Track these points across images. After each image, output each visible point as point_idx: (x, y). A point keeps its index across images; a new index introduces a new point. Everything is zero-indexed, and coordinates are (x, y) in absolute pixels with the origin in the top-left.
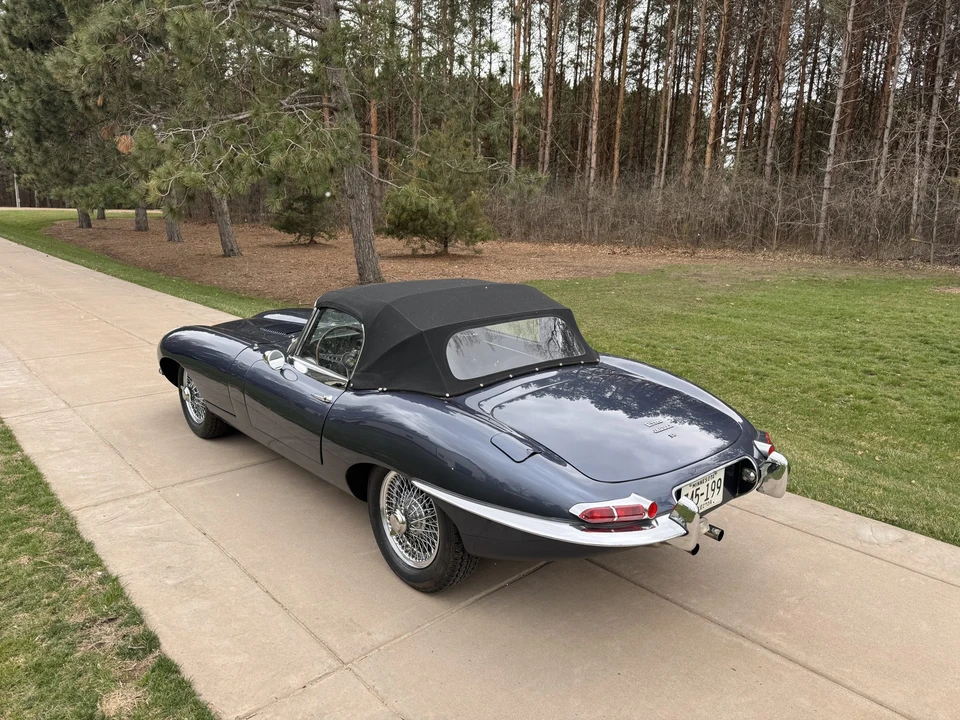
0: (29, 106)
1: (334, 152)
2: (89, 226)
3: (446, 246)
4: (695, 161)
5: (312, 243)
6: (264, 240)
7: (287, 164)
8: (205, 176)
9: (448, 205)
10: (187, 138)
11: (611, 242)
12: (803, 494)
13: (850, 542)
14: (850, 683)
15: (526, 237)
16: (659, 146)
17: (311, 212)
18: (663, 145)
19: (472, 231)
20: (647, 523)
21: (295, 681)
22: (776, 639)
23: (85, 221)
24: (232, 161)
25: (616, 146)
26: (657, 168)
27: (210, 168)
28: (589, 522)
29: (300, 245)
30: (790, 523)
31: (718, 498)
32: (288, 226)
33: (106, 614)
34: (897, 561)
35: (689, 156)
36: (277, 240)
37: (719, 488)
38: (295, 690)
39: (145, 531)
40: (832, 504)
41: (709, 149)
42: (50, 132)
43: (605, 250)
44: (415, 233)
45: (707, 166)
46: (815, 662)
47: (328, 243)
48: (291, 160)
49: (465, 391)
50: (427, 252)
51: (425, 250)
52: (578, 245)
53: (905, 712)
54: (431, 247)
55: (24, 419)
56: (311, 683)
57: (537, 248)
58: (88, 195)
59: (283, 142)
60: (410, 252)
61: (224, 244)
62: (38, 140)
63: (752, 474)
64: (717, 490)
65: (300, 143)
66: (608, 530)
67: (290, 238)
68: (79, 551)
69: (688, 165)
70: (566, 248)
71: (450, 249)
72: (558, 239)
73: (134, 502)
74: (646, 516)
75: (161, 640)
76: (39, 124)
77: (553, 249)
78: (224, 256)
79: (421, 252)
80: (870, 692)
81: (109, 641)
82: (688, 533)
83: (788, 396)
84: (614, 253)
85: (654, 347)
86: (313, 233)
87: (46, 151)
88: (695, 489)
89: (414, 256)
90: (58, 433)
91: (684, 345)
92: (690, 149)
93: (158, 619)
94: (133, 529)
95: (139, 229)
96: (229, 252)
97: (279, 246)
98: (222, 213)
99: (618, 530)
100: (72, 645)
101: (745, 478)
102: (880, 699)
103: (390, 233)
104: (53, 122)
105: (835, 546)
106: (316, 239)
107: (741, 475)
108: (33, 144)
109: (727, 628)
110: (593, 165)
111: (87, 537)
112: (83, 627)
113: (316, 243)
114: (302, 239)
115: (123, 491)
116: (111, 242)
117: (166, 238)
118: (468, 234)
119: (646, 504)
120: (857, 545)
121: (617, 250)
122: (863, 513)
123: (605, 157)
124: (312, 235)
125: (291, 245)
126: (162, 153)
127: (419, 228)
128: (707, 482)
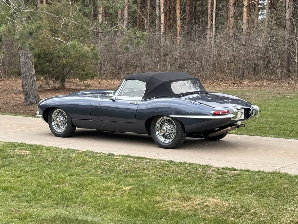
3: (63, 83)
4: (236, 19)
16: (209, 7)
18: (212, 5)
25: (178, 7)
26: (209, 23)
28: (215, 114)
35: (232, 14)
41: (245, 10)
45: (245, 22)
51: (48, 86)
54: (54, 83)
63: (251, 112)
64: (242, 115)
66: (219, 116)
69: (232, 20)
74: (227, 113)
79: (46, 87)
92: (232, 9)
101: (249, 114)
107: (249, 113)
110: (162, 22)
119: (226, 111)
128: (240, 112)
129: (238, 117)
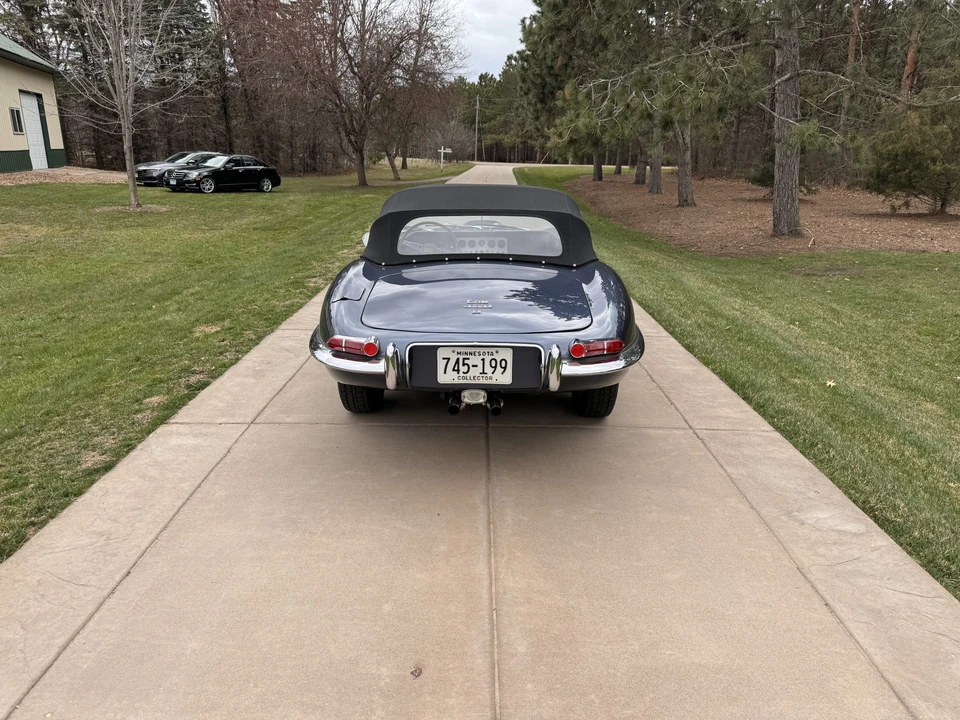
0: (538, 71)
2: (600, 179)
10: (604, 88)
21: (222, 420)
23: (599, 175)
31: (504, 377)
32: (764, 180)
36: (747, 195)
37: (505, 368)
38: (215, 423)
47: (806, 198)
50: (912, 211)
51: (907, 208)
54: (921, 204)
56: (226, 424)
60: (889, 210)
61: (680, 195)
71: (951, 210)
76: (544, 87)
78: (678, 206)
79: (903, 211)
81: (192, 380)
88: (461, 357)
89: (894, 214)
95: (637, 182)
96: (684, 202)
97: (756, 200)
100: (179, 377)
103: (868, 188)
111: (262, 341)
127: (904, 181)
128: (482, 357)
129: (468, 375)
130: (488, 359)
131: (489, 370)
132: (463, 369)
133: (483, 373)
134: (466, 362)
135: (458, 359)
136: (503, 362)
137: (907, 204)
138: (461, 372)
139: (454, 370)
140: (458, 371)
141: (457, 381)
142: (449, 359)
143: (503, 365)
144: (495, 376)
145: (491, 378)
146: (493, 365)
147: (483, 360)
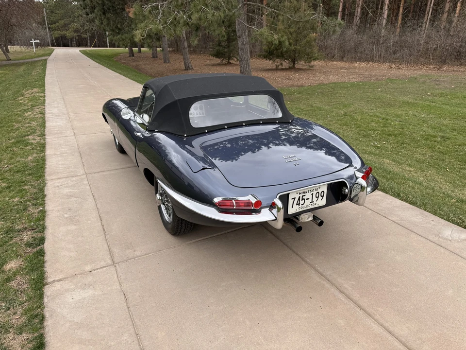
1: (224, 12)
2: (133, 56)
3: (294, 64)
4: (450, 13)
5: (229, 63)
6: (208, 62)
7: (200, 19)
8: (163, 28)
9: (284, 39)
10: (157, 8)
11: (390, 62)
12: (420, 207)
13: (431, 237)
14: (378, 317)
15: (342, 59)
17: (229, 47)
18: (431, 3)
19: (308, 55)
20: (257, 212)
21: (88, 268)
22: (347, 286)
23: (132, 53)
24: (175, 19)
25: (401, 5)
27: (166, 23)
29: (224, 64)
30: (399, 222)
31: (322, 202)
32: (218, 55)
33: (32, 227)
34: (457, 251)
35: (447, 9)
36: (212, 62)
37: (323, 196)
38: (86, 272)
39: (70, 192)
40: (435, 214)
41: (459, 5)
42: (109, 9)
43: (387, 66)
44: (278, 57)
45: (456, 15)
46: (364, 302)
47: (236, 63)
48: (202, 17)
49: (198, 133)
50: (284, 67)
51: (282, 66)
52: (371, 63)
53: (403, 340)
54: (286, 64)
55: (54, 139)
56: (95, 270)
57: (347, 65)
58: (123, 40)
59: (199, 7)
60: (275, 67)
61: (185, 64)
62: (104, 13)
63: (347, 190)
64: (320, 198)
65: (207, 7)
66: (232, 213)
67: (218, 61)
68: (40, 198)
69: (445, 15)
70: (364, 64)
71: (297, 66)
72: (360, 60)
73: (74, 179)
74: (254, 207)
75: (46, 241)
77: (356, 65)
78: (185, 70)
79: (280, 67)
80: (386, 325)
81: (26, 239)
82: (276, 219)
83: (457, 151)
84: (391, 68)
85: (387, 120)
86: (230, 58)
87: (108, 19)
88: (301, 195)
89: (277, 69)
90: (63, 146)
91: (406, 120)
92: (448, 5)
93: (50, 232)
94: (66, 191)
96: (187, 68)
97: (213, 65)
98: (184, 48)
99: (237, 214)
100: (11, 238)
101: (343, 192)
102: (391, 329)
103: (265, 57)
104: (110, 4)
105: (420, 238)
106: (231, 61)
108: (102, 15)
109: (322, 275)
110: (385, 17)
111: (46, 193)
112: (19, 231)
113: (230, 63)
114: (224, 62)
115: (73, 174)
116: (140, 63)
117: (163, 61)
118: (306, 56)
119: (254, 201)
120: (436, 239)
121: (393, 66)
122: (453, 222)
123: (394, 12)
124: (229, 59)
125: (219, 65)
126: (144, 16)
127: (280, 54)
128: (312, 193)
129: (304, 205)
130: (315, 193)
131: (315, 199)
132: (302, 202)
133: (312, 202)
134: (304, 197)
135: (300, 197)
136: (323, 193)
137: (281, 64)
138: (300, 205)
139: (297, 204)
140: (299, 204)
141: (298, 211)
142: (295, 198)
143: (322, 195)
144: (317, 203)
145: (315, 204)
146: (317, 196)
147: (312, 194)
